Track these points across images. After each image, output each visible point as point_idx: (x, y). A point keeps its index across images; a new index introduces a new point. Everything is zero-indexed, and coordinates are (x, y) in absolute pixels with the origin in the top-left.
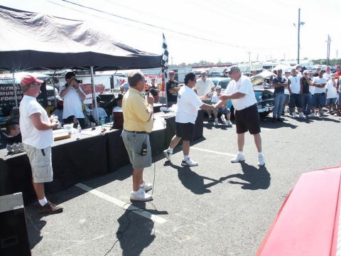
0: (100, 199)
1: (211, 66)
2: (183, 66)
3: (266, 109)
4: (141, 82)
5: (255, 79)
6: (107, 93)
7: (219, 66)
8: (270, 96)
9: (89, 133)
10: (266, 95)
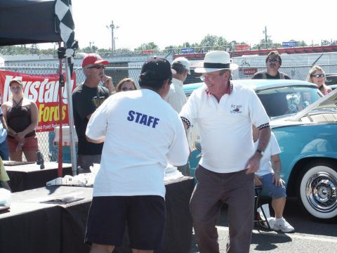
2: (150, 50)
7: (261, 53)
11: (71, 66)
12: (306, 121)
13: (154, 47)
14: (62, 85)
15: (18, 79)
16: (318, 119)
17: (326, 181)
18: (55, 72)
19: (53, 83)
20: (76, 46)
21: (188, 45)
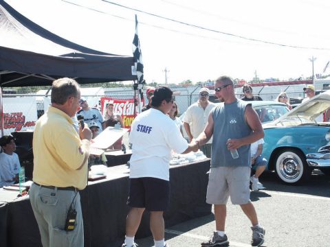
2: (187, 84)
4: (73, 100)
6: (29, 130)
7: (253, 85)
11: (142, 94)
12: (279, 126)
13: (190, 82)
14: (136, 105)
16: (287, 124)
17: (292, 161)
18: (132, 98)
19: (131, 104)
20: (144, 83)
21: (210, 81)
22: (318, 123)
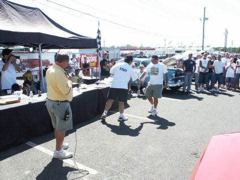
0: (44, 153)
1: (135, 49)
2: (113, 48)
3: (178, 84)
5: (170, 60)
8: (181, 74)
9: (36, 99)
10: (178, 73)
13: (114, 46)
15: (85, 56)
20: (101, 49)
22: (170, 68)
